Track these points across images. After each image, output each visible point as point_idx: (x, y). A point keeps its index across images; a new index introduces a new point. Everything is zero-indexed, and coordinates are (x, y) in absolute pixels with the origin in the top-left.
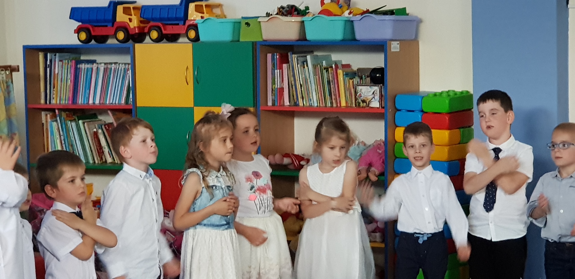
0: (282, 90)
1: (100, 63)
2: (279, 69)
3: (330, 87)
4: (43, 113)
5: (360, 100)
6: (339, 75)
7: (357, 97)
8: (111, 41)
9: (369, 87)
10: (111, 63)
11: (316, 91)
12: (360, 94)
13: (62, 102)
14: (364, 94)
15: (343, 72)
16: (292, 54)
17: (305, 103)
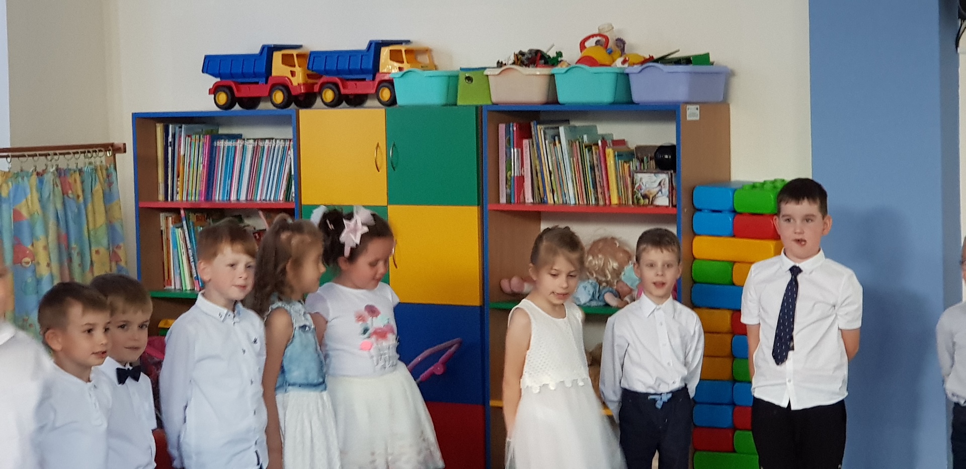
0: (521, 179)
1: (248, 139)
2: (517, 147)
3: (595, 175)
4: (162, 216)
5: (640, 195)
6: (608, 156)
7: (635, 190)
8: (264, 106)
9: (653, 175)
10: (264, 139)
11: (573, 181)
12: (640, 186)
13: (189, 198)
14: (646, 185)
15: (614, 152)
16: (537, 124)
17: (556, 199)
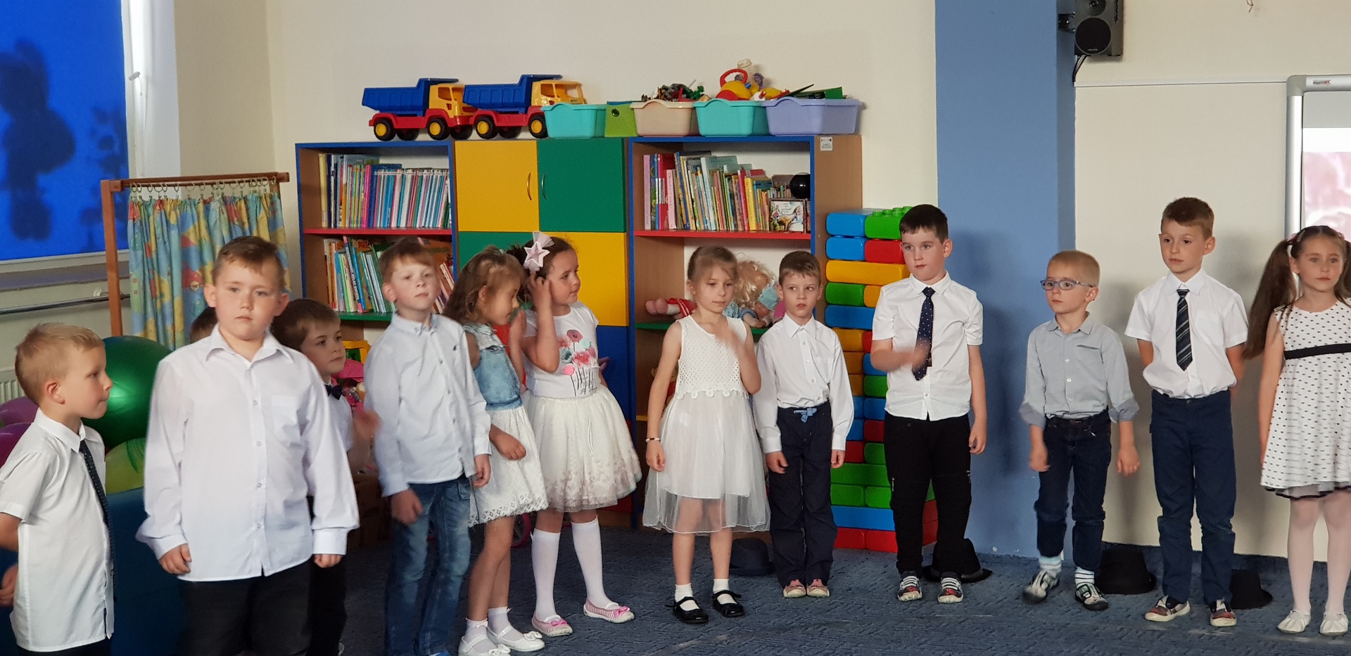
0: (665, 207)
1: (407, 169)
2: (661, 178)
3: (735, 204)
4: (326, 242)
5: (776, 221)
6: (747, 185)
7: (772, 217)
8: (423, 137)
9: (788, 202)
10: (422, 170)
11: (713, 209)
12: (776, 213)
13: (352, 226)
14: (782, 213)
15: (753, 180)
16: (680, 155)
17: (698, 225)
